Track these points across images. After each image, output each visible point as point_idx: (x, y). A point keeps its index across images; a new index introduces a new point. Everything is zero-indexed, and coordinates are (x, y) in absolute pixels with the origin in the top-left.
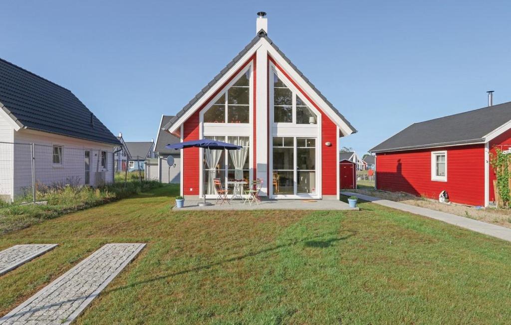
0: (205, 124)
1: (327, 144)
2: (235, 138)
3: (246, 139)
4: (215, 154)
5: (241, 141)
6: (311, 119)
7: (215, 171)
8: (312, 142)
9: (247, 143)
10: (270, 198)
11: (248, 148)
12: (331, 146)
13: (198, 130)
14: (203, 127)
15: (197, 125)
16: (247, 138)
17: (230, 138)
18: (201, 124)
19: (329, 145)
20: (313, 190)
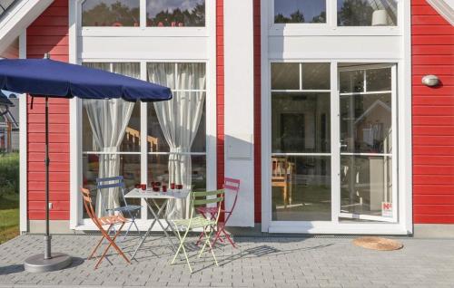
0: (86, 31)
1: (427, 80)
2: (168, 67)
3: (198, 69)
4: (115, 112)
5: (184, 75)
6: (379, 16)
7: (114, 157)
8: (381, 76)
9: (201, 81)
10: (264, 230)
11: (204, 94)
12: (438, 85)
13: (67, 45)
14: (79, 38)
15: (65, 34)
16: (200, 68)
17: (152, 67)
18: (72, 30)
19: (432, 84)
20: (387, 207)
